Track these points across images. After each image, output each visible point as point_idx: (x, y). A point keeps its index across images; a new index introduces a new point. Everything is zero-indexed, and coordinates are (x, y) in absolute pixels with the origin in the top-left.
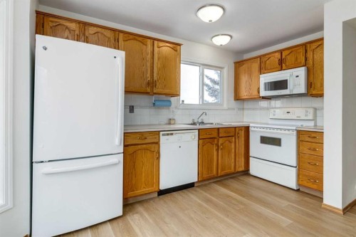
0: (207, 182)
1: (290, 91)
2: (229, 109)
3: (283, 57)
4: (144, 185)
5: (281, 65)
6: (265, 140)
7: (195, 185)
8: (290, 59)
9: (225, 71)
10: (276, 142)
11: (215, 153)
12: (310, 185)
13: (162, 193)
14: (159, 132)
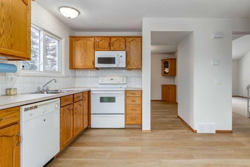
1: (118, 65)
2: (66, 77)
3: (112, 42)
5: (110, 47)
6: (102, 100)
8: (116, 44)
9: (63, 41)
10: (111, 100)
12: (132, 122)
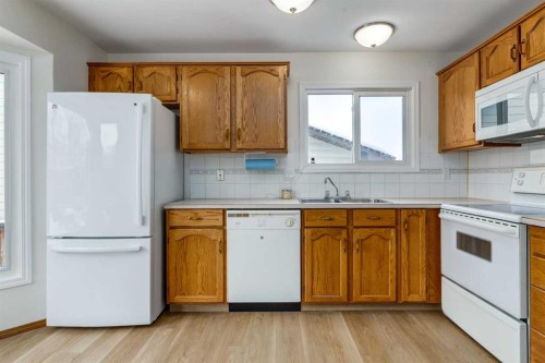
0: (330, 309)
4: (200, 290)
5: (519, 60)
7: (304, 308)
9: (412, 94)
11: (343, 257)
13: (237, 308)
14: (224, 210)
